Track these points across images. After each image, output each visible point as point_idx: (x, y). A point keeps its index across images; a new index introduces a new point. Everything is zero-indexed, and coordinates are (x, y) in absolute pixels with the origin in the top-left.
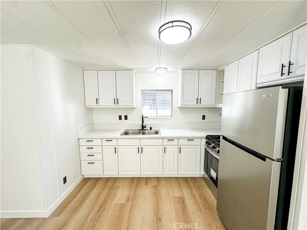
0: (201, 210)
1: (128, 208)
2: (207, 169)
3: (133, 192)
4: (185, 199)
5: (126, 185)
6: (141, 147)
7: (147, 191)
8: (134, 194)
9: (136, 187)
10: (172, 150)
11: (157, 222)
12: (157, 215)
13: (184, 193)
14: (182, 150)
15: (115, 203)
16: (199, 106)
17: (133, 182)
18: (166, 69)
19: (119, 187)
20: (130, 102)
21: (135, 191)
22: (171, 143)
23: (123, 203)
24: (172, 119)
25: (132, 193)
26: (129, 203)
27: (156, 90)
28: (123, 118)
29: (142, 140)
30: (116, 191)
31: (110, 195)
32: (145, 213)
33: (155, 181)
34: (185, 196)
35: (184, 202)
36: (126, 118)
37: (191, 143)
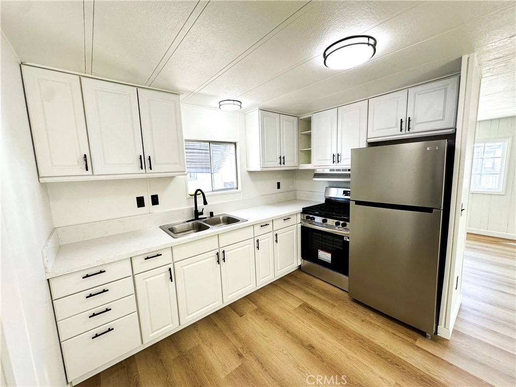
0: (335, 306)
1: (255, 367)
3: (235, 339)
4: (309, 304)
5: (208, 336)
6: (221, 250)
7: (255, 325)
8: (240, 340)
9: (231, 329)
10: (266, 240)
11: (312, 353)
12: (303, 345)
13: (300, 298)
14: (278, 237)
15: (223, 377)
16: (283, 168)
17: (216, 325)
18: (239, 103)
19: (198, 348)
20: (176, 164)
21: (235, 335)
23: (237, 366)
25: (234, 341)
26: (247, 358)
27: (210, 142)
28: (148, 201)
30: (200, 357)
31: (196, 374)
32: (286, 354)
33: (249, 303)
34: (305, 300)
35: (311, 308)
36: (155, 200)
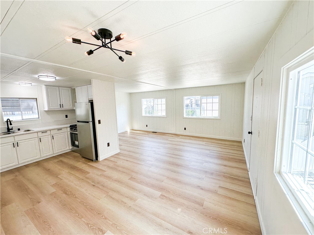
2: (73, 144)
5: (5, 174)
10: (46, 138)
14: (54, 137)
22: (44, 134)
23: (12, 178)
24: (40, 120)
27: (19, 98)
29: (16, 137)
37: (60, 131)
